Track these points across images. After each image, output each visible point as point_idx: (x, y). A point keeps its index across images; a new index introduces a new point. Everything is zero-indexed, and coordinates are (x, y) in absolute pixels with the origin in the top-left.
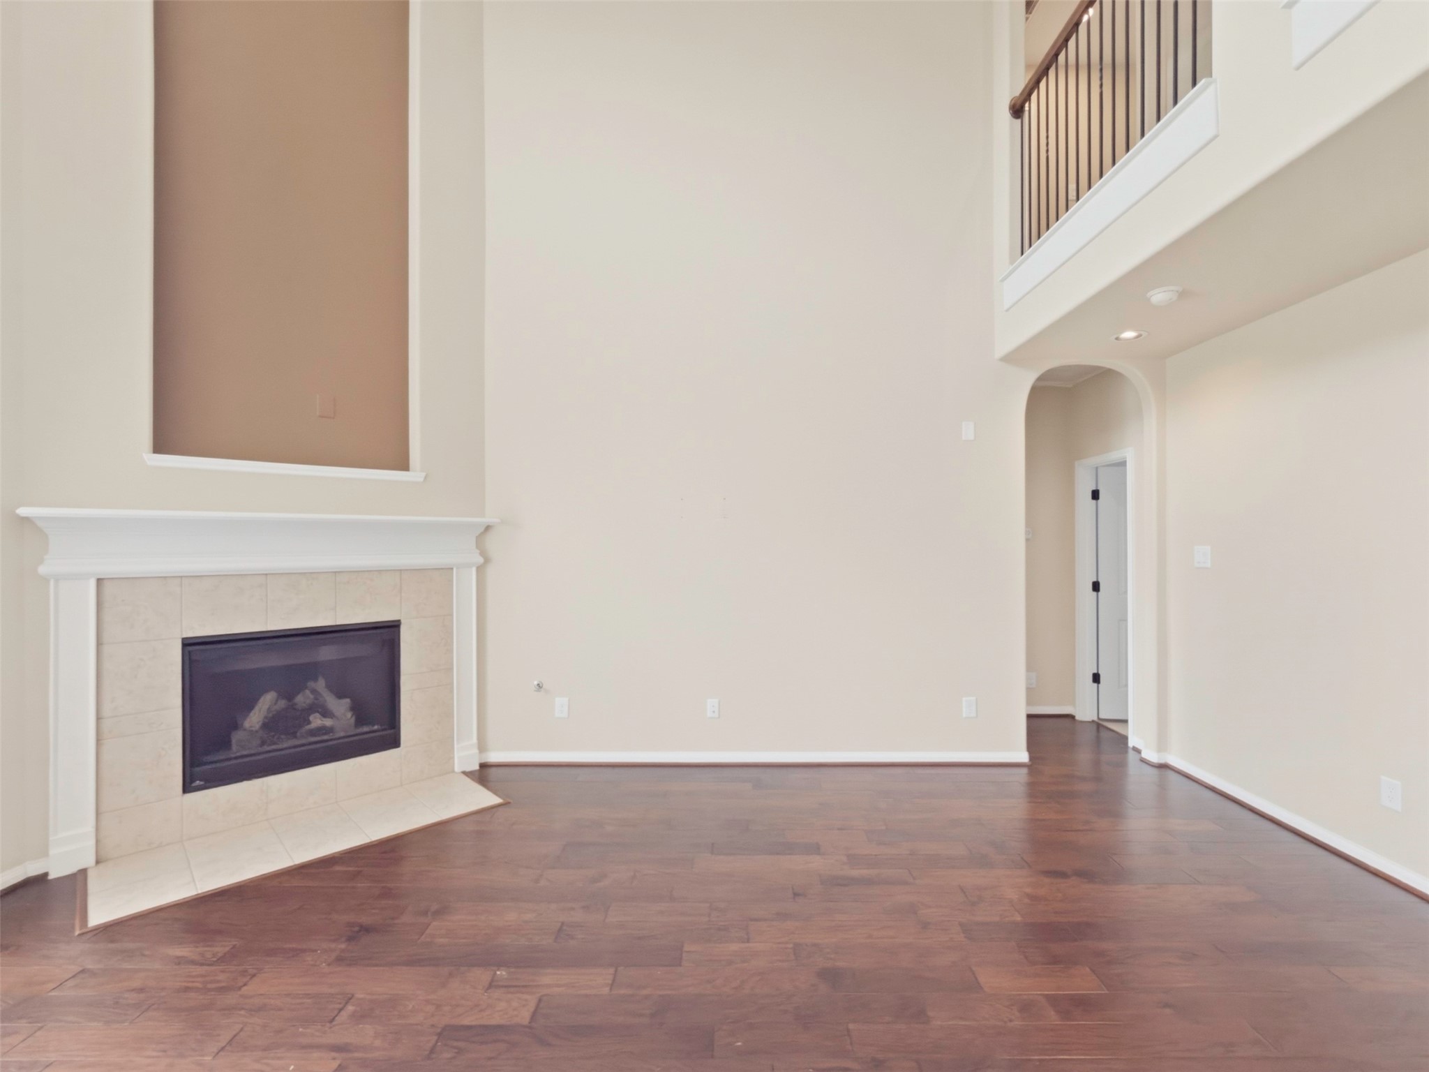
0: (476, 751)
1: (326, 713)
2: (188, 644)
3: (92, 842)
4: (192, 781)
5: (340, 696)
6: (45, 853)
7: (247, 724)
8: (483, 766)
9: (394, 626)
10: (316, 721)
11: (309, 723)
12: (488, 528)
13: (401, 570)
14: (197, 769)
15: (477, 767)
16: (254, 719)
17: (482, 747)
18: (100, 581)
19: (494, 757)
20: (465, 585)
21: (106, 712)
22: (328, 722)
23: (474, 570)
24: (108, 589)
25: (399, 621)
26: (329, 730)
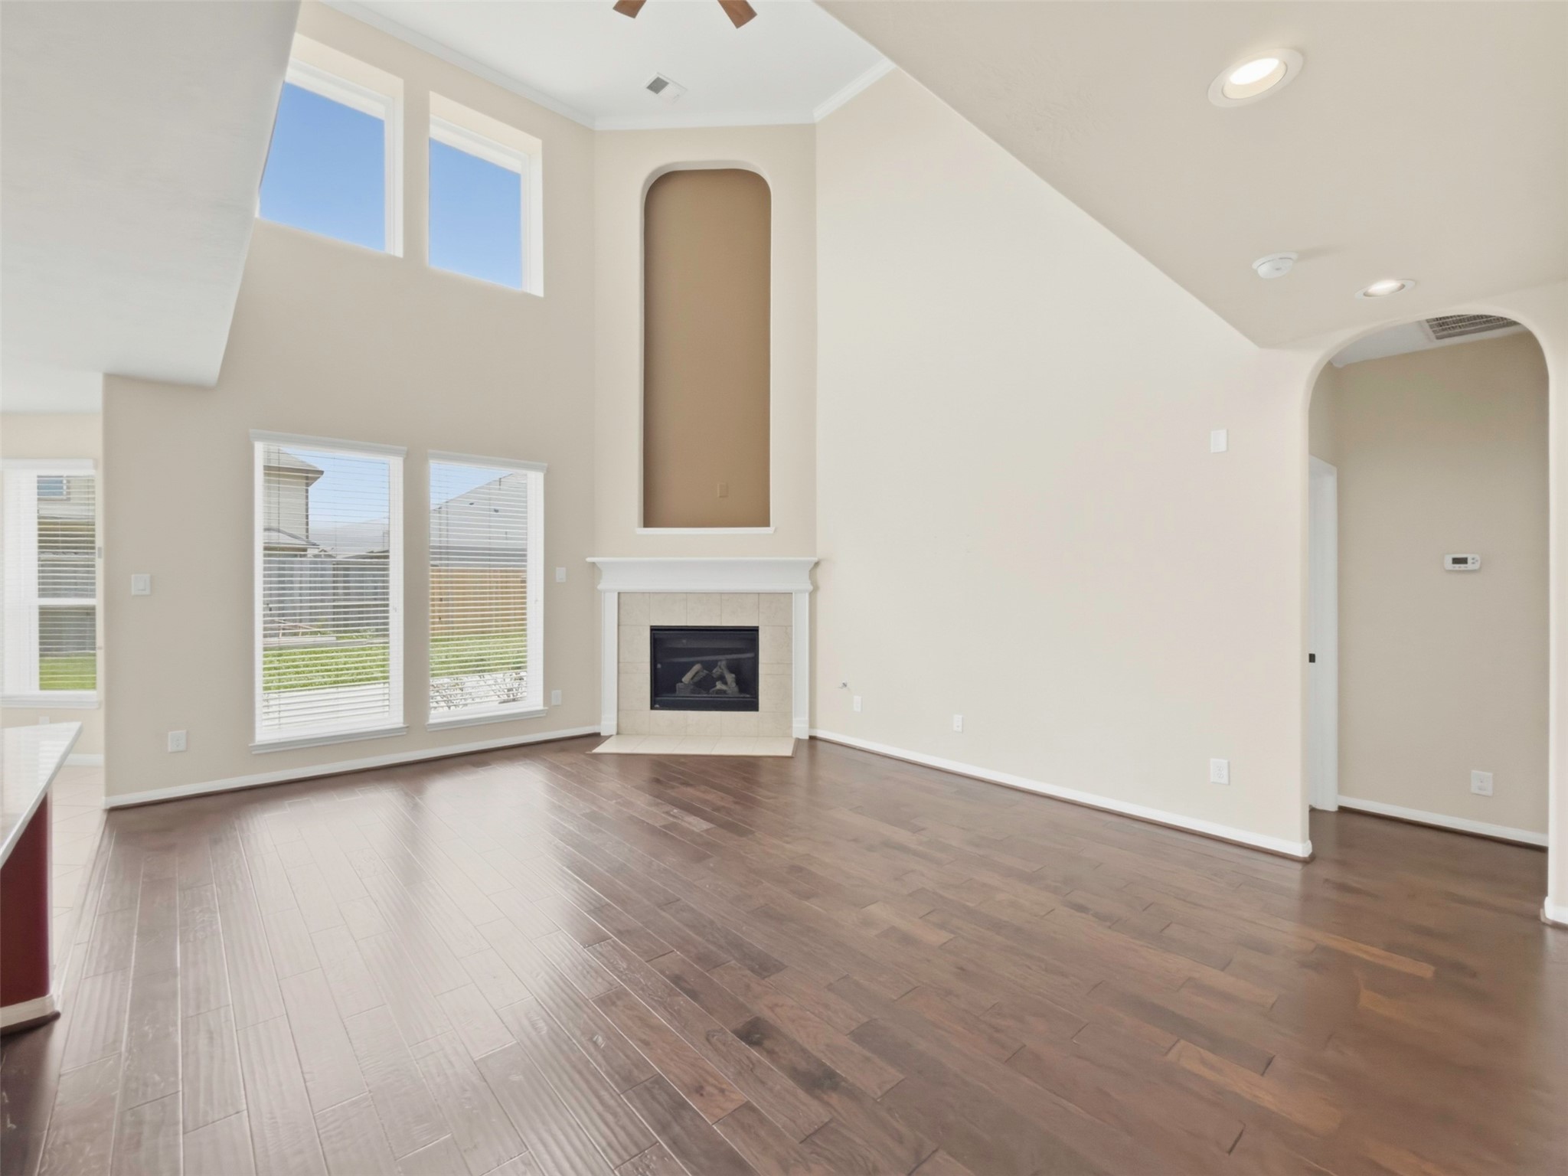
0: (807, 726)
1: (725, 683)
2: (654, 630)
3: (615, 723)
4: (655, 704)
5: (732, 672)
6: (599, 723)
7: (683, 680)
8: (812, 738)
9: (755, 630)
10: (719, 686)
11: (715, 686)
12: (817, 564)
13: (759, 593)
14: (658, 698)
15: (807, 738)
16: (687, 678)
17: (812, 724)
18: (619, 593)
19: (820, 733)
20: (801, 604)
21: (621, 660)
22: (724, 687)
23: (807, 595)
24: (622, 595)
25: (758, 627)
26: (724, 692)
